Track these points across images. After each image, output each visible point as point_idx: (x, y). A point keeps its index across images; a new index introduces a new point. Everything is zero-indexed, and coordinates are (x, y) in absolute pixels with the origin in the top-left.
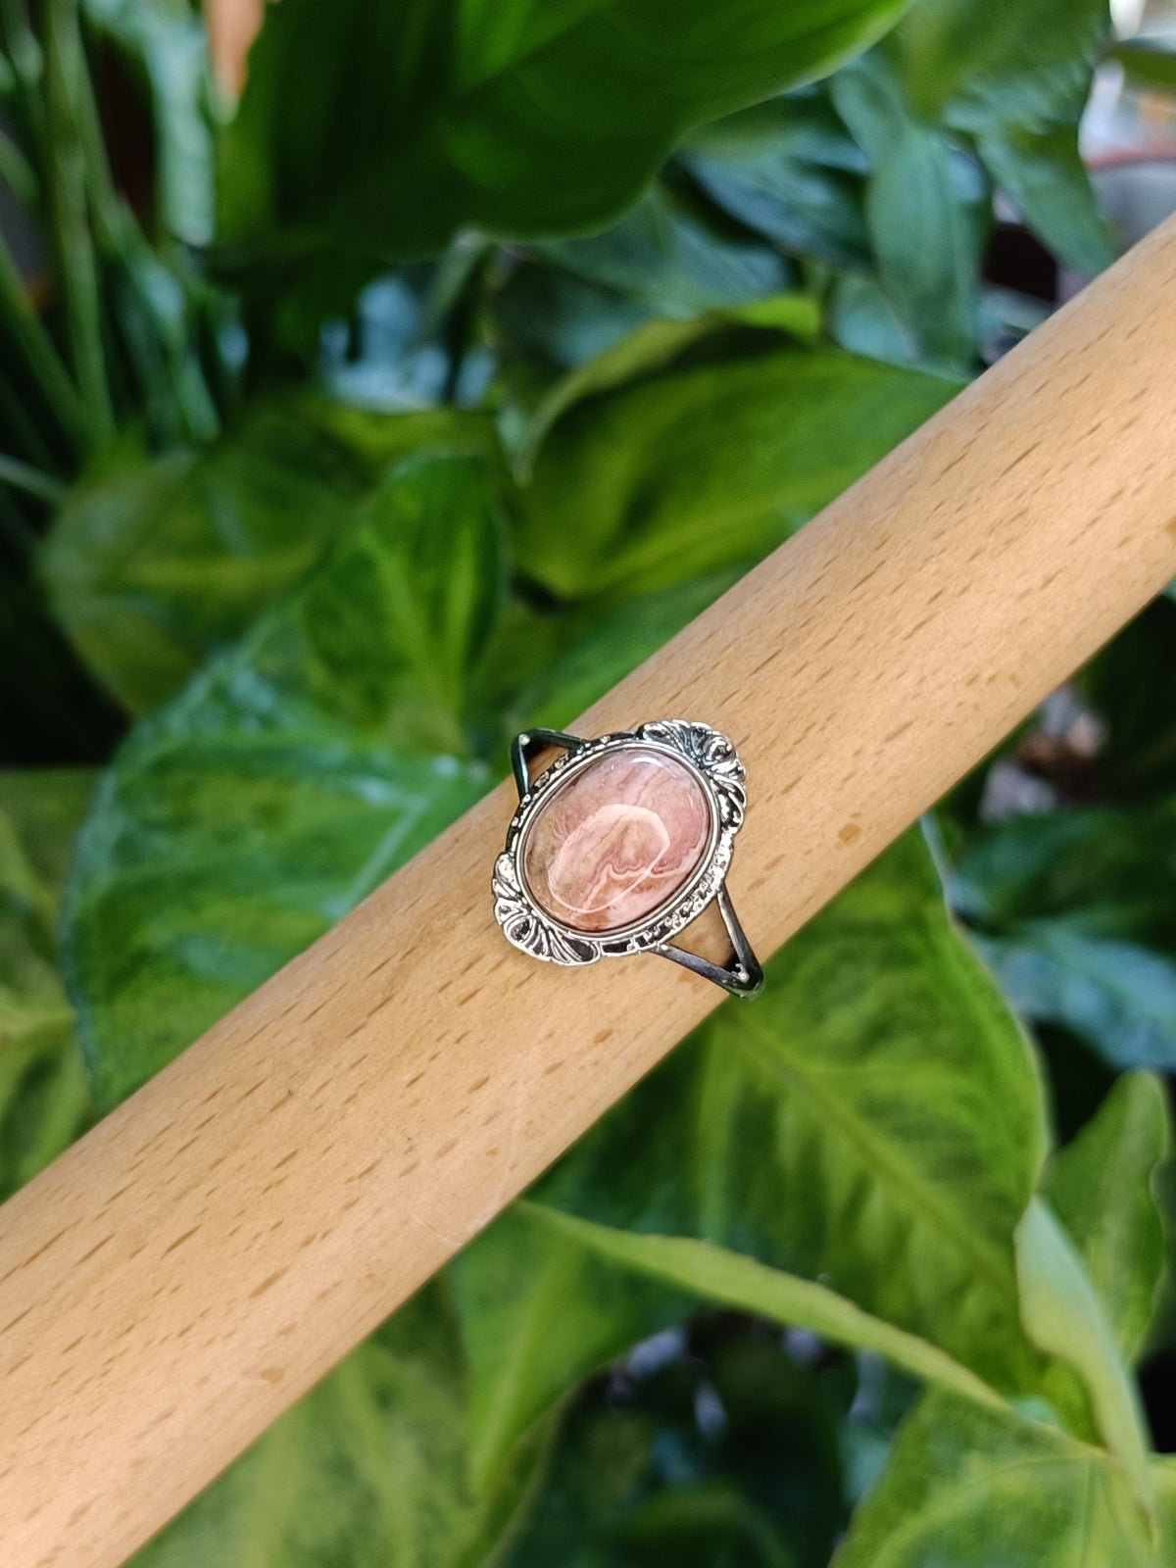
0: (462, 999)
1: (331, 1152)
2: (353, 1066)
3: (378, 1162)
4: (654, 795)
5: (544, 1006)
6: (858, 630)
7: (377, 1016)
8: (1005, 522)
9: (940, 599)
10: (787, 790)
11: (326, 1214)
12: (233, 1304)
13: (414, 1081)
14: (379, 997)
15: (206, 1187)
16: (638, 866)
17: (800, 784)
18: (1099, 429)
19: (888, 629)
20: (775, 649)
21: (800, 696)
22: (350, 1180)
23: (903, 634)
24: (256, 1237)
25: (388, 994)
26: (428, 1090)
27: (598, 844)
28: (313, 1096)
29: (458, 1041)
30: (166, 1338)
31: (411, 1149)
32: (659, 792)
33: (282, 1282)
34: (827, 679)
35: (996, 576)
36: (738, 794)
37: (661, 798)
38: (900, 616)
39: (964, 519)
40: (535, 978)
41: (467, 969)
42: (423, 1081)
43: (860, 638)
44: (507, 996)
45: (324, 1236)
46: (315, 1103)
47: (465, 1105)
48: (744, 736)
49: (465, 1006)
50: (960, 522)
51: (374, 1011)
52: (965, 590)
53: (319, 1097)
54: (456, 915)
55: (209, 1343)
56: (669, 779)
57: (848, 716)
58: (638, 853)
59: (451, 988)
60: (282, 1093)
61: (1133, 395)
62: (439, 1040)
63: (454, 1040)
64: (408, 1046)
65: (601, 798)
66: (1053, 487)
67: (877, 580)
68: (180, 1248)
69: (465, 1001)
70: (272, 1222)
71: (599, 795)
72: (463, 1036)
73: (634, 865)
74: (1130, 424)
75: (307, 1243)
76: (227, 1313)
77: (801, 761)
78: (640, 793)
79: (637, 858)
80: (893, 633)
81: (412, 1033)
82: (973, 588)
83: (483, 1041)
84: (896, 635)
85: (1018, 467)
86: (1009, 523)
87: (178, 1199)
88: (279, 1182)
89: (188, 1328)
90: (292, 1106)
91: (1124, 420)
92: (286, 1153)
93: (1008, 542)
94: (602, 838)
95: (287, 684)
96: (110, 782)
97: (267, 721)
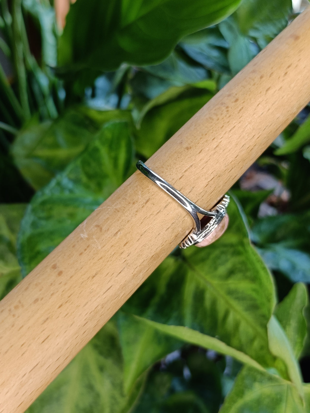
95: (76, 181)
96: (30, 207)
97: (71, 191)
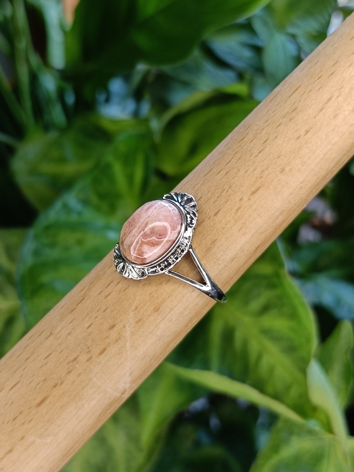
0: (106, 296)
1: (62, 353)
2: (70, 323)
3: (78, 356)
4: (157, 212)
5: (133, 298)
6: (239, 157)
7: (79, 305)
8: (289, 113)
9: (267, 142)
10: (216, 214)
11: (61, 376)
12: (31, 409)
13: (90, 326)
14: (81, 298)
15: (23, 368)
16: (151, 236)
17: (220, 212)
18: (322, 77)
19: (249, 155)
20: (212, 167)
21: (219, 181)
22: (69, 363)
23: (254, 155)
24: (38, 384)
25: (84, 297)
26: (94, 330)
27: (138, 229)
28: (57, 334)
29: (104, 311)
30: (8, 422)
31: (89, 352)
32: (159, 210)
33: (47, 402)
34: (228, 174)
35: (287, 132)
36: (194, 214)
37: (160, 212)
38: (253, 150)
39: (275, 114)
40: (130, 287)
41: (108, 286)
42: (92, 326)
43: (239, 159)
44: (120, 295)
45: (61, 384)
46: (58, 336)
47: (107, 334)
48: (200, 197)
49: (106, 299)
50: (274, 115)
51: (79, 303)
52: (276, 137)
53: (59, 334)
54: (107, 269)
55: (23, 424)
56: (164, 206)
57: (236, 186)
58: (151, 231)
59: (103, 293)
60: (49, 334)
61: (332, 64)
62: (98, 311)
63: (103, 311)
64: (88, 314)
65: (140, 214)
66: (306, 98)
67: (246, 139)
68: (14, 388)
69: (107, 297)
70: (43, 379)
71: (139, 213)
72: (106, 309)
73: (150, 236)
74: (332, 74)
75: (55, 386)
76: (29, 412)
77: (220, 204)
78: (153, 211)
79: (151, 233)
80: (251, 156)
81: (89, 309)
82: (279, 137)
83: (112, 311)
84: (252, 156)
85: (293, 95)
86: (291, 113)
87: (15, 372)
88: (46, 364)
89: (16, 418)
90: (51, 338)
91: (330, 73)
92: (48, 354)
93: (291, 120)
94: (139, 227)
95: (85, 202)
96: (31, 232)
97: (79, 214)
